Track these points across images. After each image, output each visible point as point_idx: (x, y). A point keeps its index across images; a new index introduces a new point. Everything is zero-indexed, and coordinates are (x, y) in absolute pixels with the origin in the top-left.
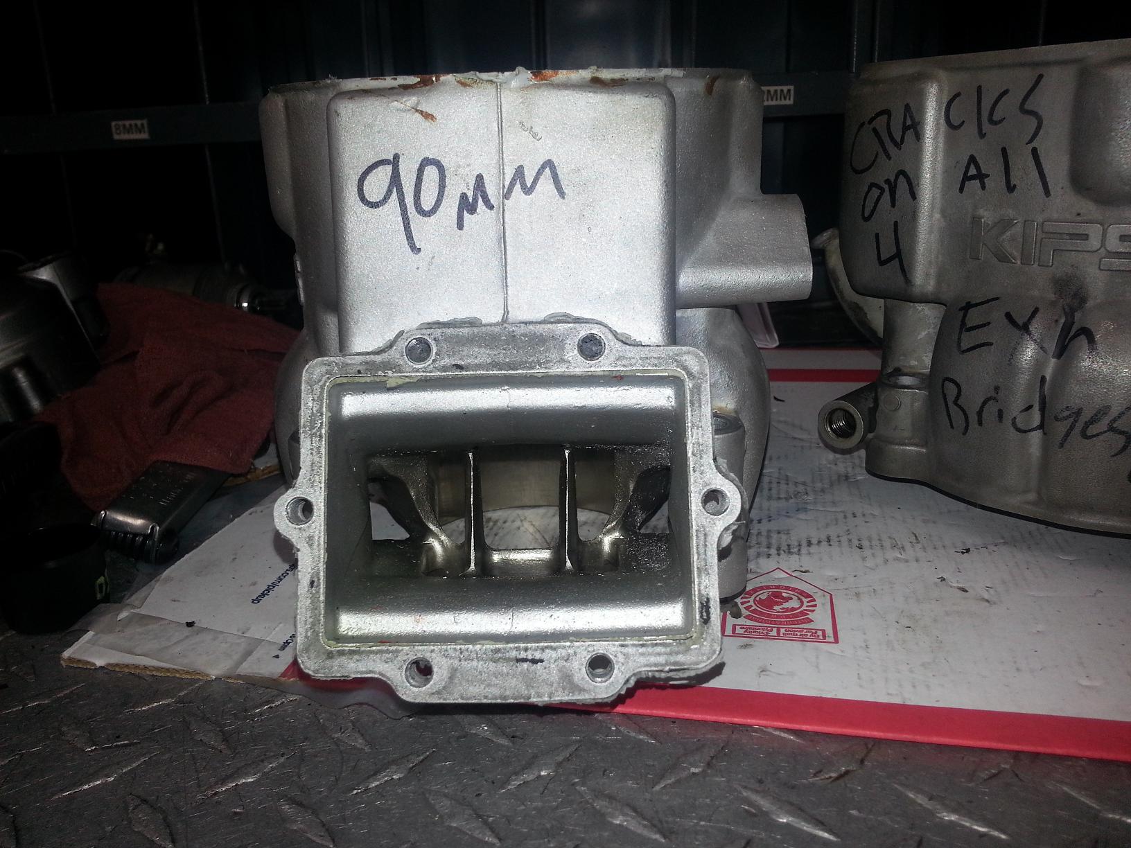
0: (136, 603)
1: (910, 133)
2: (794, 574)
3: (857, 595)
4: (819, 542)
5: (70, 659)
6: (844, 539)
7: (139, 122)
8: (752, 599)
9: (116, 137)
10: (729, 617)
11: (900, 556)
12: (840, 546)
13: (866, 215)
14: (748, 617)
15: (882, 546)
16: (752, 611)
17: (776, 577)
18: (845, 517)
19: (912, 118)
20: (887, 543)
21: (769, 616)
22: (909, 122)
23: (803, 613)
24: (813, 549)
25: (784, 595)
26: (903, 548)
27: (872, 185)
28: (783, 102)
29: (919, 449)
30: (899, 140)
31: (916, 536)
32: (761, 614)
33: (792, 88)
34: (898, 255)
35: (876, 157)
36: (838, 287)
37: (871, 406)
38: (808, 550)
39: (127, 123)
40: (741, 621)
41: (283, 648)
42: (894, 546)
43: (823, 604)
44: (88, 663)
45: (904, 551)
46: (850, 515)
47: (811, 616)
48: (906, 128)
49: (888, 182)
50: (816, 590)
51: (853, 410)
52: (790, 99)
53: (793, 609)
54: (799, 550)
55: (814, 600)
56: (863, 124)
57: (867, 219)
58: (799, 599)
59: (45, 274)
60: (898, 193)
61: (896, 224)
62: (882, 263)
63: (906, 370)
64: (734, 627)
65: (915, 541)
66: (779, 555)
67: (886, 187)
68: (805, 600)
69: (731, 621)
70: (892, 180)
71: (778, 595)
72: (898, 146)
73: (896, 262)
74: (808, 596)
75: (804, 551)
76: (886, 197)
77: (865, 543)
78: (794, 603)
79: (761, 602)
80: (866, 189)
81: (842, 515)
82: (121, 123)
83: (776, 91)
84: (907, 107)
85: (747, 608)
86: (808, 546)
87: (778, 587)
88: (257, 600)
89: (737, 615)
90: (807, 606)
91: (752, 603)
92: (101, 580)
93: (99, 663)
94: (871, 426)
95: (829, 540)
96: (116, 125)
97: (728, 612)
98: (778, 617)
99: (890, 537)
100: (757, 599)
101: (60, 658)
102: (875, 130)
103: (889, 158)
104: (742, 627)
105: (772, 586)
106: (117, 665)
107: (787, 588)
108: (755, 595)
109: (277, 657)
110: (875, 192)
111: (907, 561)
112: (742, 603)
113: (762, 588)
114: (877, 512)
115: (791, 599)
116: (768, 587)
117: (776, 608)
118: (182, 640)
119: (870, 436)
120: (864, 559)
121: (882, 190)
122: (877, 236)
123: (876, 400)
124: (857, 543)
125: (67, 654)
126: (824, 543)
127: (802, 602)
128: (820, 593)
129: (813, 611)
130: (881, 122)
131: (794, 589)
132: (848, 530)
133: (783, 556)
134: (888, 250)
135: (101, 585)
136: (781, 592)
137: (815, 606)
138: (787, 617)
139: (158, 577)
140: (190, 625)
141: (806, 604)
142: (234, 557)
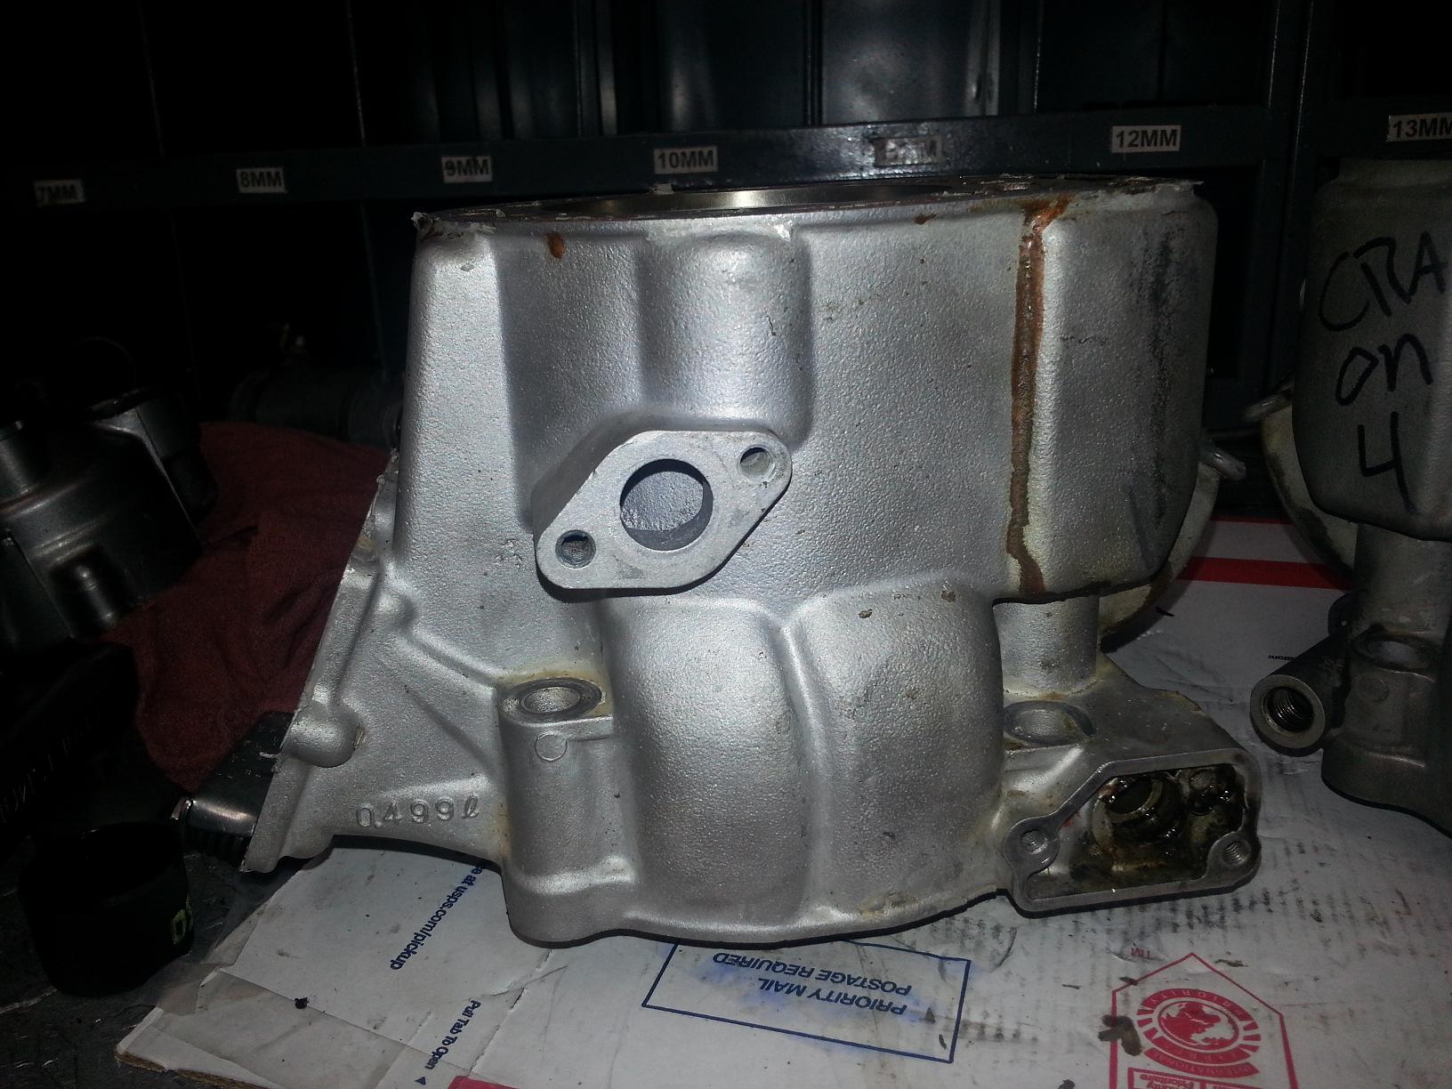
0: (226, 959)
1: (1428, 279)
2: (1221, 968)
3: (1324, 1019)
4: (1253, 904)
5: (127, 1056)
6: (1290, 898)
7: (273, 171)
8: (1154, 1016)
9: (242, 190)
10: (1121, 1051)
11: (1381, 939)
12: (1286, 914)
13: (1344, 395)
14: (1151, 1054)
15: (1352, 917)
16: (1160, 1042)
17: (1191, 971)
18: (1288, 852)
19: (1433, 254)
20: (1360, 913)
21: (1185, 1054)
22: (1426, 262)
23: (1240, 1053)
24: (1245, 917)
25: (1206, 1010)
26: (1385, 922)
27: (1356, 352)
28: (1165, 148)
29: (1413, 762)
30: (1406, 285)
31: (1403, 899)
32: (1172, 1048)
33: (1178, 128)
34: (1396, 464)
35: (1366, 309)
36: (1281, 484)
37: (1338, 684)
38: (1236, 920)
39: (257, 171)
40: (1141, 1061)
41: (432, 1064)
42: (1371, 919)
43: (1271, 1036)
44: (152, 1064)
45: (1388, 929)
46: (1294, 849)
47: (1254, 1059)
48: (1420, 271)
49: (1384, 349)
50: (1256, 1004)
51: (1308, 691)
52: (1174, 144)
53: (1223, 1043)
54: (1222, 918)
55: (1254, 1026)
56: (1344, 256)
57: (1345, 402)
58: (1231, 1021)
59: (127, 424)
60: (1402, 368)
61: (1395, 416)
62: (1367, 472)
63: (1392, 630)
64: (1131, 1071)
65: (1402, 909)
66: (1191, 926)
67: (1381, 357)
68: (1241, 1024)
69: (1125, 1060)
70: (1392, 346)
71: (1194, 1010)
72: (1406, 296)
73: (1392, 473)
74: (1244, 1016)
75: (1229, 921)
76: (1380, 373)
77: (1325, 910)
78: (1221, 1031)
79: (1168, 1023)
80: (1344, 355)
81: (1282, 846)
82: (248, 171)
83: (1155, 133)
84: (1425, 239)
85: (1150, 1034)
86: (1235, 910)
87: (1194, 993)
88: (397, 963)
89: (1133, 1048)
90: (1247, 1038)
91: (1155, 1024)
92: (181, 914)
93: (167, 1063)
94: (1335, 719)
95: (1267, 901)
96: (242, 173)
97: (1119, 1042)
98: (1200, 1057)
99: (1363, 900)
100: (1164, 1016)
101: (111, 1052)
102: (1365, 267)
103: (1388, 312)
104: (1146, 1075)
105: (1186, 990)
106: (193, 1073)
107: (1210, 997)
108: (1158, 1009)
109: (422, 1081)
110: (1361, 363)
111: (1396, 953)
112: (1142, 1023)
113: (1170, 994)
114: (1335, 843)
115: (1217, 1019)
116: (1179, 993)
117: (1197, 1037)
118: (287, 1034)
119: (1334, 732)
120: (1326, 942)
121: (1374, 362)
122: (1361, 429)
123: (1346, 677)
124: (1309, 906)
125: (123, 1046)
126: (1260, 907)
127: (1235, 1028)
128: (1264, 1011)
129: (1254, 1049)
130: (1377, 257)
131: (1221, 1000)
132: (1295, 881)
133: (1199, 928)
134: (1379, 452)
135: (179, 924)
136: (1200, 1005)
137: (1257, 1038)
138: (1215, 1058)
139: (262, 908)
140: (301, 1004)
141: (1242, 1033)
142: (370, 873)
